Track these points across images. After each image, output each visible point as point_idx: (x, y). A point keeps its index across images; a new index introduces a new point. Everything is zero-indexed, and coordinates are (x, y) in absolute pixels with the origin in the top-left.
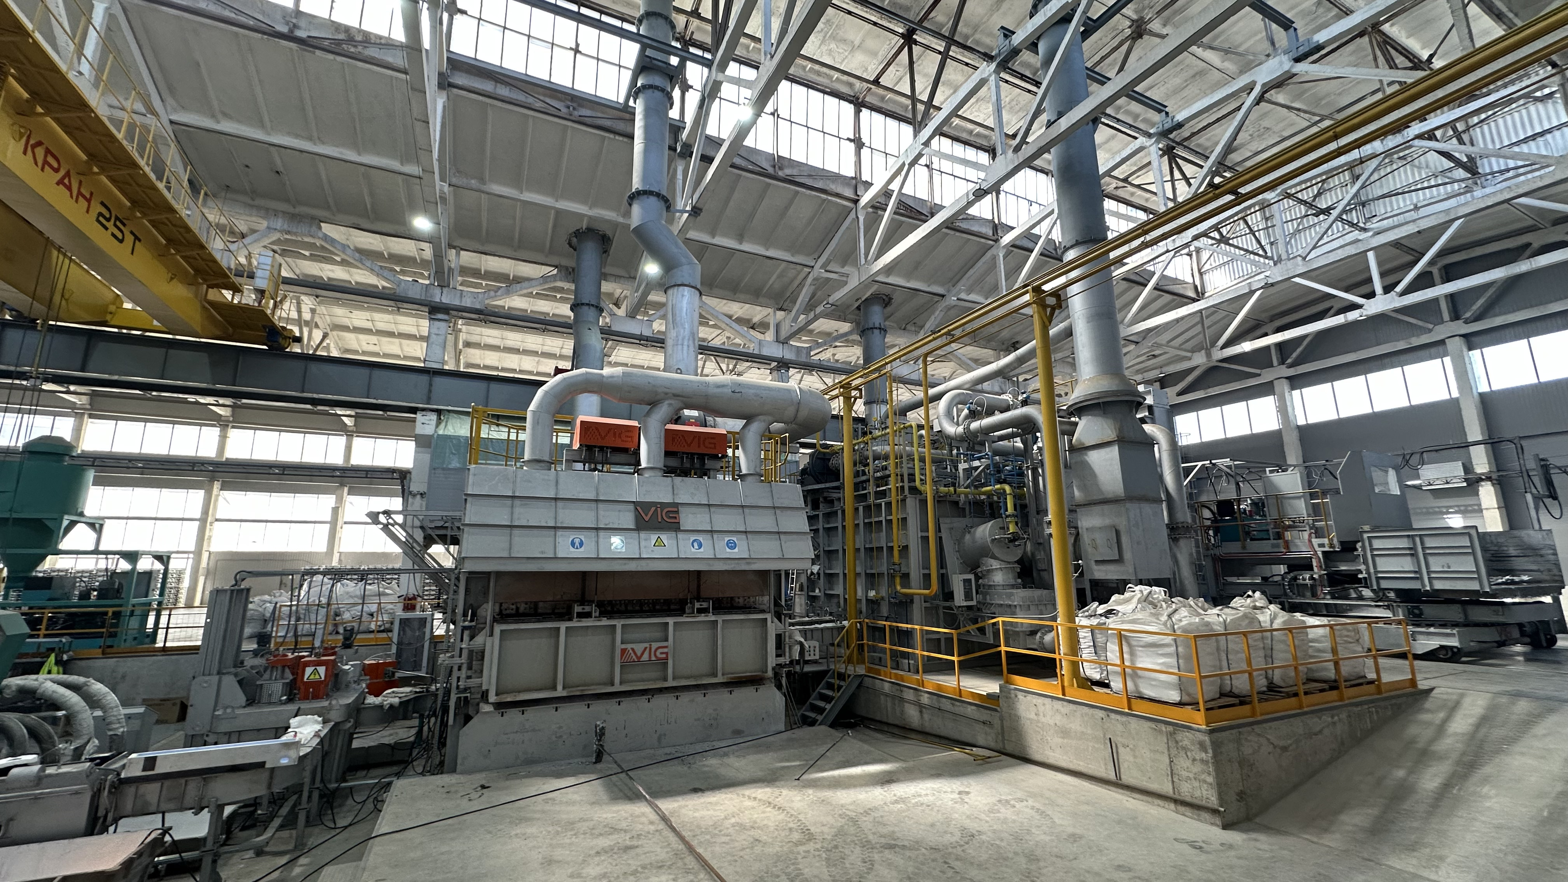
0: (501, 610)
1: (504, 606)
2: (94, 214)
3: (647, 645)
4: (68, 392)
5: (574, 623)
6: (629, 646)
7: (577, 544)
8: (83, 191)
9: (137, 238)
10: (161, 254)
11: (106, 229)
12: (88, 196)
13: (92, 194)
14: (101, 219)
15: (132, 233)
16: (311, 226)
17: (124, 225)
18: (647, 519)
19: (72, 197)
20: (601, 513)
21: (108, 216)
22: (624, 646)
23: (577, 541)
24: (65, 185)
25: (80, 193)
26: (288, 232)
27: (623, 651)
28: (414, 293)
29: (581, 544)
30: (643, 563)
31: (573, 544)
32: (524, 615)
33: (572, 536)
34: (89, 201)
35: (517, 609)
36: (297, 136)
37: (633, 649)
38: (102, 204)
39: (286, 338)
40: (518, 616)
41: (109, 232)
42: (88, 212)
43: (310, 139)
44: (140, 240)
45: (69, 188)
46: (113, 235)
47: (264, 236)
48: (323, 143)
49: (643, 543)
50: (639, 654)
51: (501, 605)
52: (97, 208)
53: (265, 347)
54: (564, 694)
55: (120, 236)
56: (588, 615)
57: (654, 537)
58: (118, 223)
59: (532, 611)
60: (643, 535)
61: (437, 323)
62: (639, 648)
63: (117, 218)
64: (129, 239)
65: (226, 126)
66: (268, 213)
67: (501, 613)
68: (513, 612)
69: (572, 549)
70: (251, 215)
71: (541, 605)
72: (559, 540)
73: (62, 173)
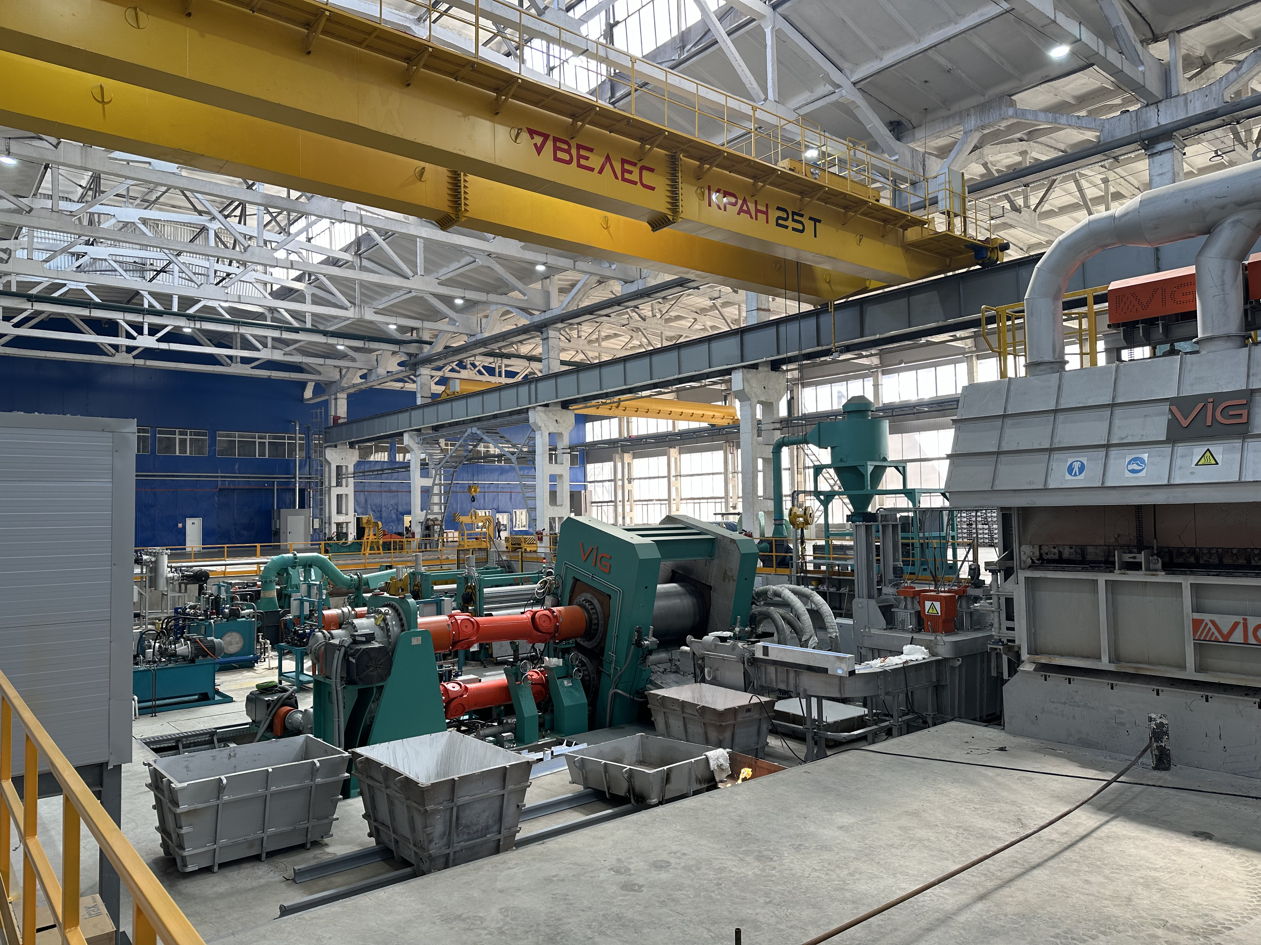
0: (1041, 554)
1: (1045, 549)
2: (772, 220)
3: (1239, 619)
4: (956, 339)
5: (1116, 576)
6: (1207, 617)
7: (1076, 469)
8: (759, 207)
9: (816, 221)
10: (843, 222)
11: (786, 227)
12: (764, 209)
13: (767, 206)
14: (780, 222)
15: (811, 219)
16: (1000, 109)
17: (802, 216)
18: (1185, 423)
19: (752, 218)
20: (1117, 422)
21: (785, 216)
22: (1197, 616)
23: (1077, 466)
24: (745, 212)
25: (757, 210)
26: (983, 127)
27: (1197, 624)
28: (1124, 130)
29: (1082, 469)
30: (1178, 492)
31: (1070, 470)
32: (1069, 562)
33: (1071, 459)
34: (766, 213)
35: (1060, 553)
36: (940, 26)
37: (1213, 622)
38: (779, 209)
39: (993, 249)
40: (1061, 563)
41: (790, 228)
42: (767, 222)
43: (950, 21)
44: (820, 221)
45: (748, 212)
46: (794, 229)
47: (964, 142)
48: (964, 16)
49: (1178, 462)
50: (1225, 632)
51: (1040, 547)
52: (774, 214)
53: (978, 267)
54: (1112, 667)
55: (800, 227)
56: (1135, 566)
57: (1198, 451)
58: (796, 217)
59: (1079, 557)
60: (1181, 449)
61: (1158, 159)
62: (1225, 622)
63: (794, 213)
64: (809, 225)
65: (889, 58)
66: (962, 115)
67: (1041, 558)
68: (1056, 557)
69: (1068, 477)
70: (949, 128)
71: (1090, 549)
72: (1054, 465)
73: (740, 202)
